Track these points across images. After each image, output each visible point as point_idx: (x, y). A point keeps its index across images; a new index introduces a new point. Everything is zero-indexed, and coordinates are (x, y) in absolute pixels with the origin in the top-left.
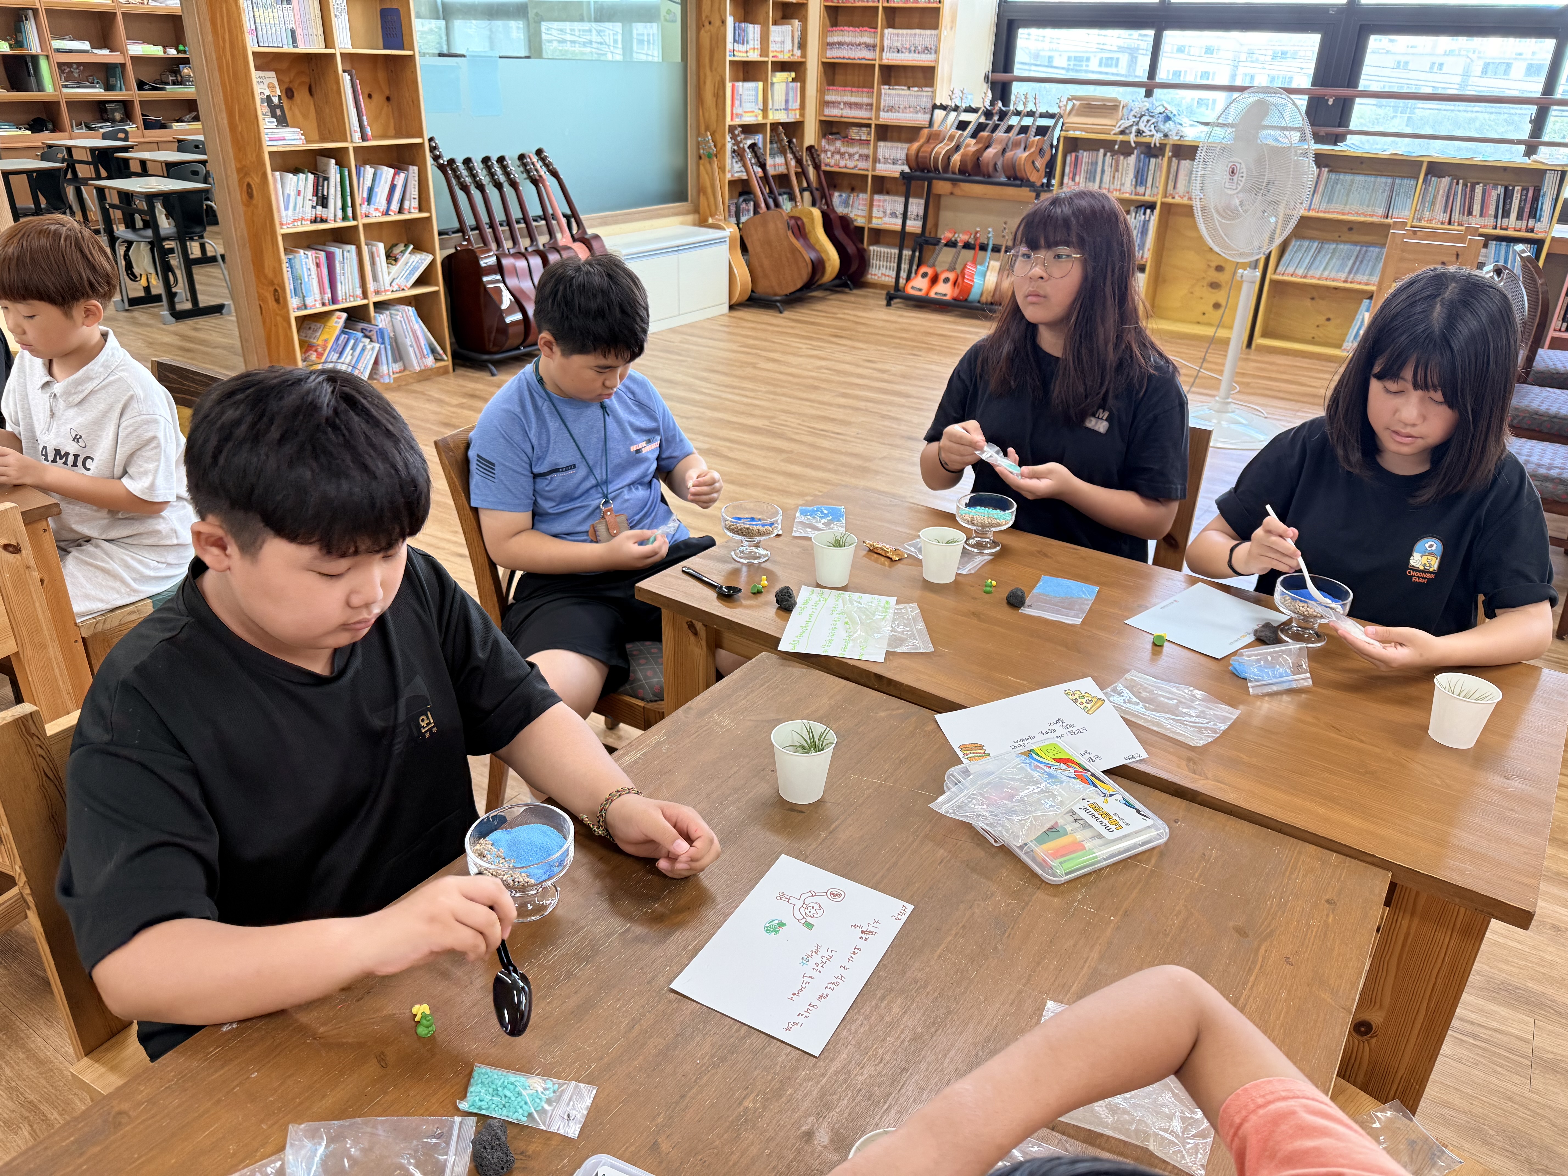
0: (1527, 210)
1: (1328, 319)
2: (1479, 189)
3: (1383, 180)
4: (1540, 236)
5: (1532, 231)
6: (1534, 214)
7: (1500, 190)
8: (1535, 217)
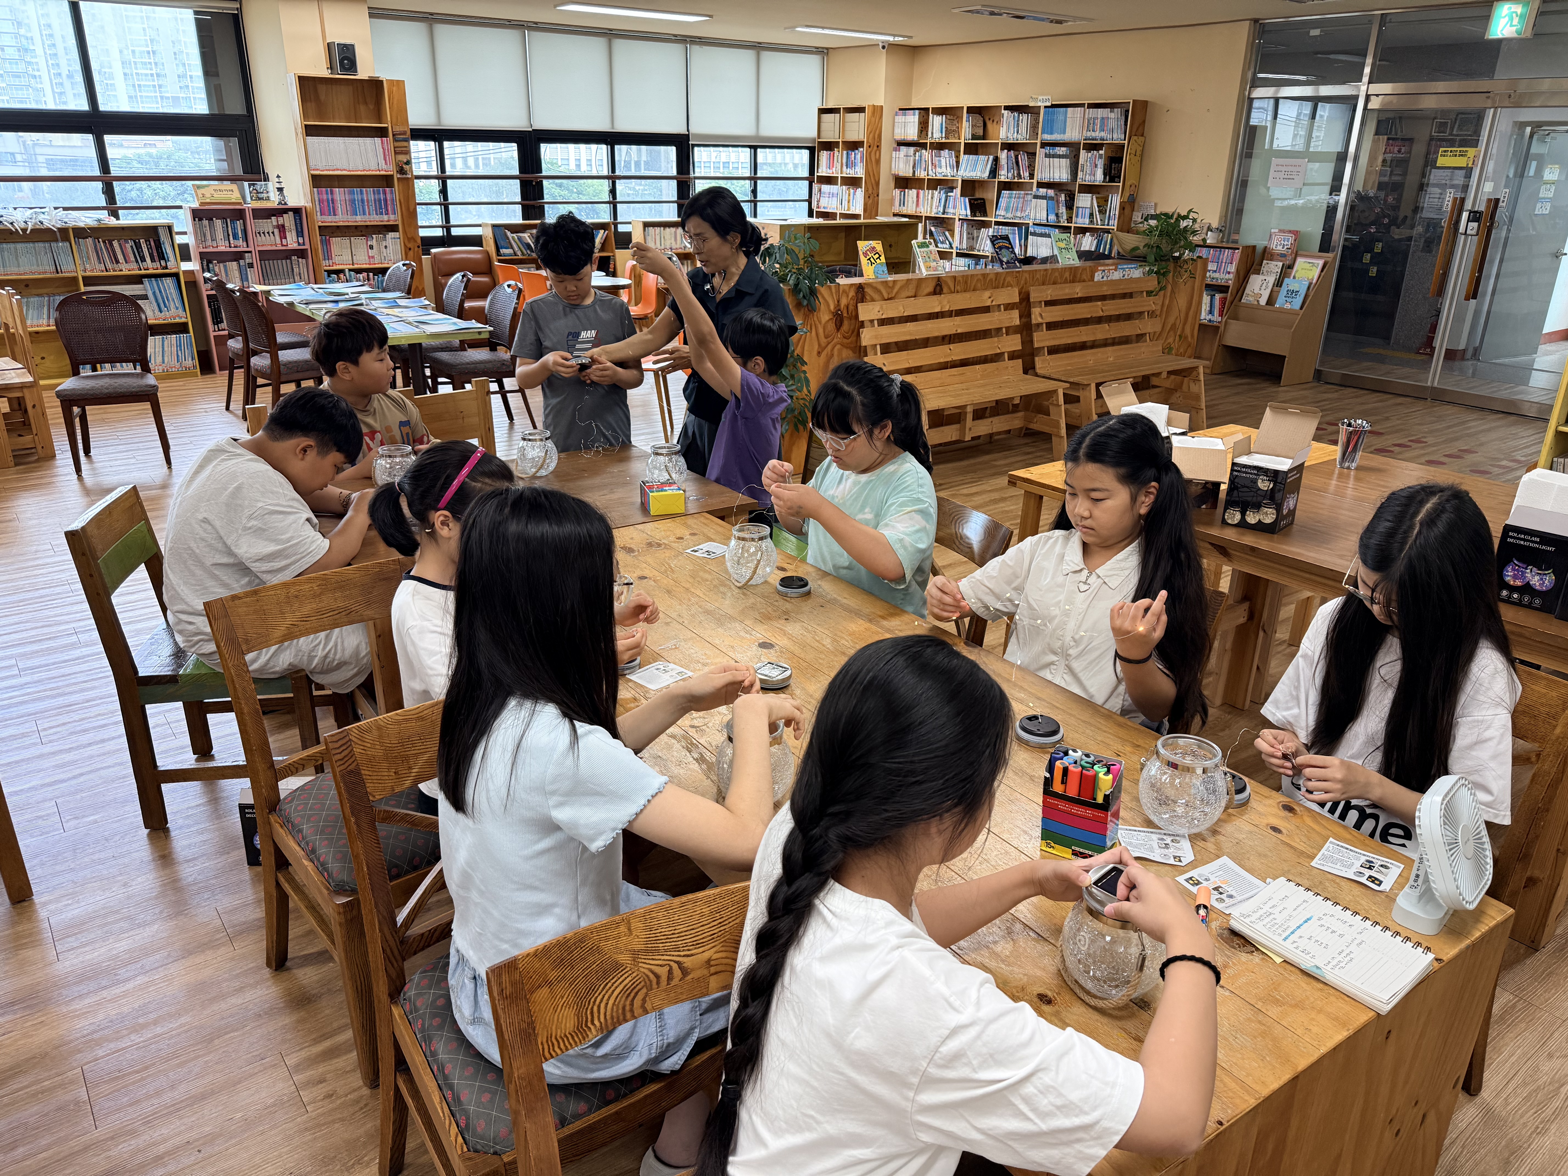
0: (155, 254)
1: (43, 358)
2: (115, 244)
3: (41, 245)
4: (173, 271)
5: (166, 268)
6: (162, 256)
7: (131, 243)
8: (164, 258)
